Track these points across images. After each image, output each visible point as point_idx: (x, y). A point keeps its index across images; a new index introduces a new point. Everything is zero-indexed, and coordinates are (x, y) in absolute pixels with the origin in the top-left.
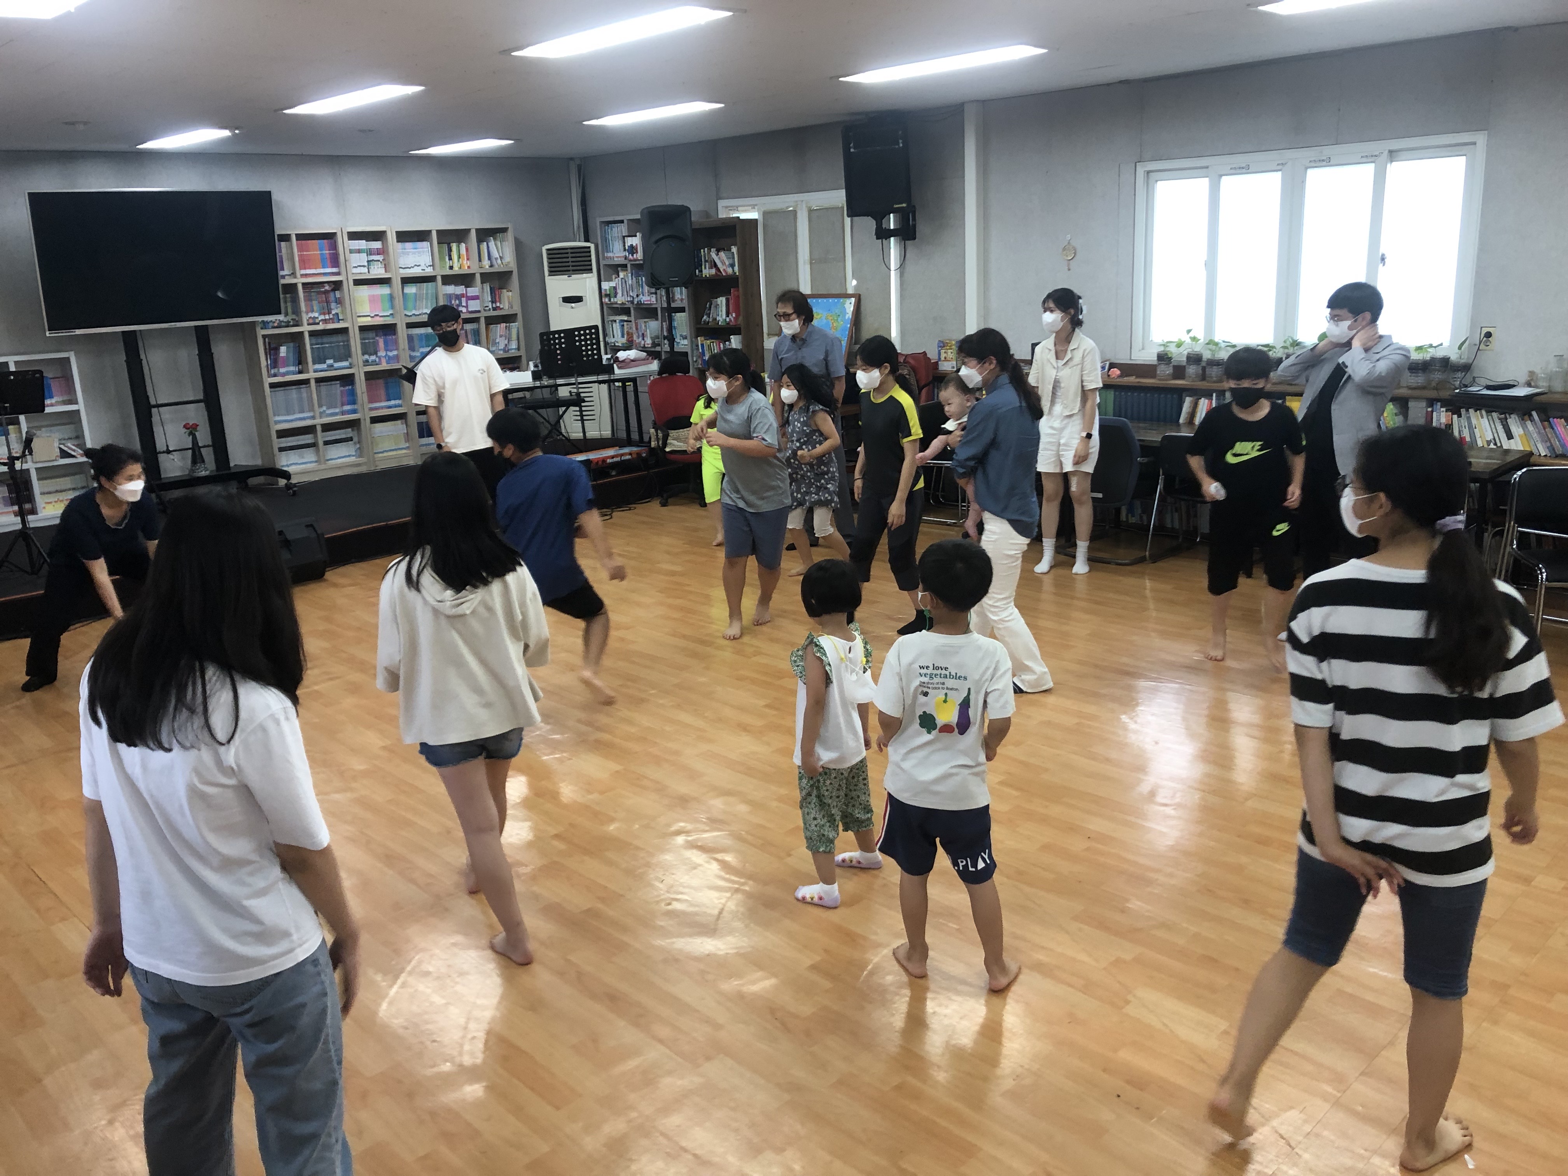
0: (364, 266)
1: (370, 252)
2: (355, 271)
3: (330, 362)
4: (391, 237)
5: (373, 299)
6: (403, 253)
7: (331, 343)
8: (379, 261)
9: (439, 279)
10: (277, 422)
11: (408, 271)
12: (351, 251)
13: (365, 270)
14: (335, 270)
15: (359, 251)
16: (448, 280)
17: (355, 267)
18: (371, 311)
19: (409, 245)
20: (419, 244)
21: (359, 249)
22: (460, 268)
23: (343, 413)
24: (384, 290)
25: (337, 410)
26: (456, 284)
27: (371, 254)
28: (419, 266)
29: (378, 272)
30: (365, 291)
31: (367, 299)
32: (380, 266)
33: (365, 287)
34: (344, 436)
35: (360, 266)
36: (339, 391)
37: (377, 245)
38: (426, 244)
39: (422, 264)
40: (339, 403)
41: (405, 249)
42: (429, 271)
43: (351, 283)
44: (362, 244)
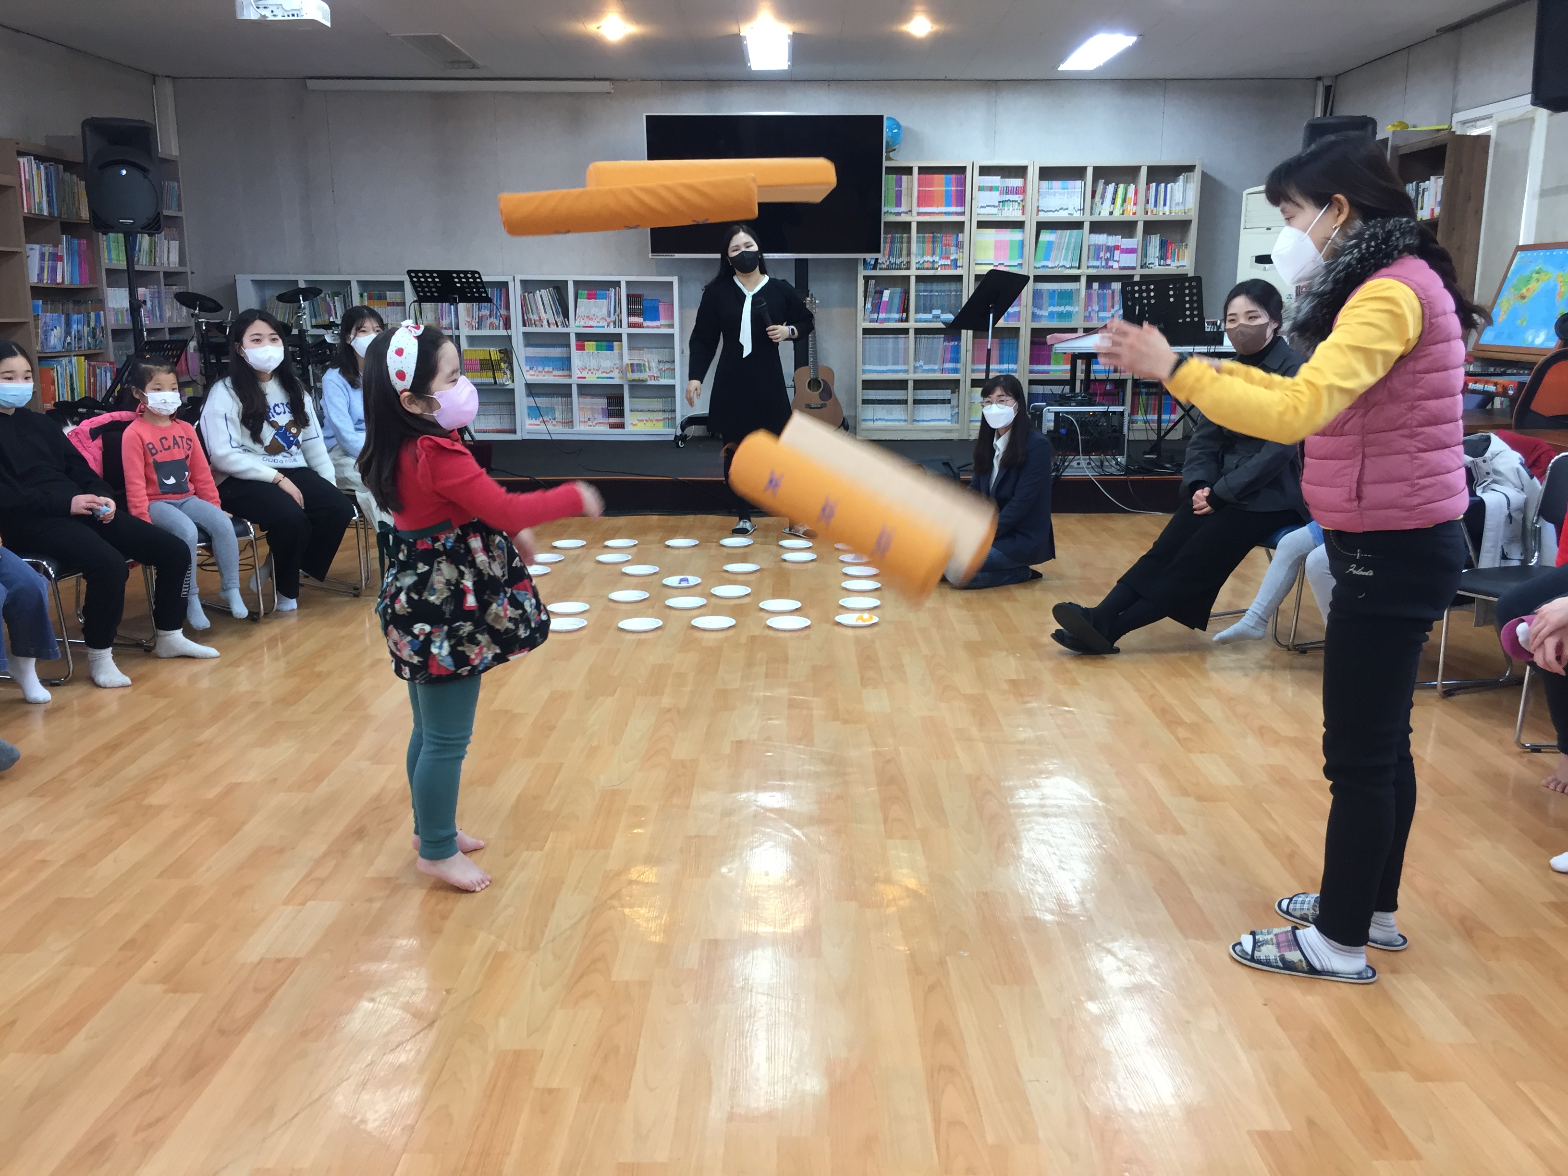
0: (994, 206)
1: (1008, 191)
2: (983, 211)
3: (936, 312)
4: (1033, 174)
5: (998, 245)
6: (1048, 193)
7: (941, 291)
8: (1016, 201)
9: (1087, 226)
10: (864, 371)
11: (1051, 214)
12: (980, 189)
13: (994, 211)
14: (959, 209)
15: (991, 189)
16: (1098, 227)
17: (982, 207)
18: (996, 259)
19: (1057, 184)
20: (1070, 184)
21: (991, 187)
22: (1123, 214)
23: (942, 371)
24: (1014, 235)
25: (936, 367)
26: (1110, 234)
27: (1007, 193)
28: (1067, 209)
29: (1012, 213)
30: (991, 234)
31: (992, 245)
32: (1016, 207)
33: (993, 231)
34: (942, 397)
35: (988, 206)
36: (941, 346)
37: (1017, 182)
38: (1078, 183)
39: (1071, 208)
40: (940, 360)
41: (1052, 189)
42: (1077, 216)
43: (974, 224)
44: (995, 180)
